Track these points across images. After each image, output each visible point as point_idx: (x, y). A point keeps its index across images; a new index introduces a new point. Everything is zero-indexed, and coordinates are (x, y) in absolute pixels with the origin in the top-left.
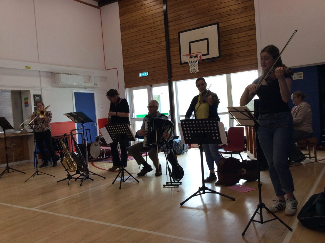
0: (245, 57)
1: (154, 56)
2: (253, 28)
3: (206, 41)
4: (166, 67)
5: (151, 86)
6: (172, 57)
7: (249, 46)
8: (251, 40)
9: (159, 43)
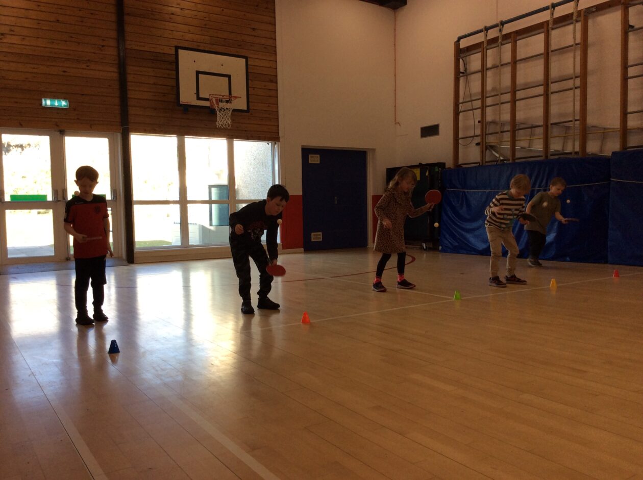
0: (262, 120)
1: (85, 69)
2: (274, 79)
3: (227, 79)
4: (117, 101)
5: (63, 133)
6: (129, 84)
7: (267, 105)
8: (270, 96)
9: (100, 47)
